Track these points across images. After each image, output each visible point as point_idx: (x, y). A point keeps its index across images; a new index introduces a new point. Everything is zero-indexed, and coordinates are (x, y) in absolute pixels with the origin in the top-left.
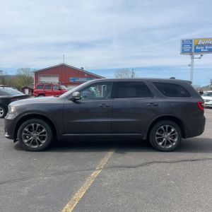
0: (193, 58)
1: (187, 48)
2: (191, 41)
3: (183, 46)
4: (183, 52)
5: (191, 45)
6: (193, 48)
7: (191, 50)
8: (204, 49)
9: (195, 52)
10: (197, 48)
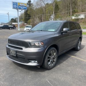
0: (18, 11)
1: (15, 6)
2: (17, 3)
4: (14, 8)
5: (17, 5)
7: (17, 7)
8: (22, 8)
9: (19, 8)
10: (19, 7)
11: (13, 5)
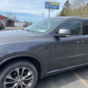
0: (49, 11)
1: (47, 6)
2: (49, 3)
3: (46, 4)
4: (46, 7)
5: (49, 5)
6: (50, 6)
7: (49, 7)
8: (54, 7)
9: (51, 8)
10: (52, 6)
11: (46, 5)
